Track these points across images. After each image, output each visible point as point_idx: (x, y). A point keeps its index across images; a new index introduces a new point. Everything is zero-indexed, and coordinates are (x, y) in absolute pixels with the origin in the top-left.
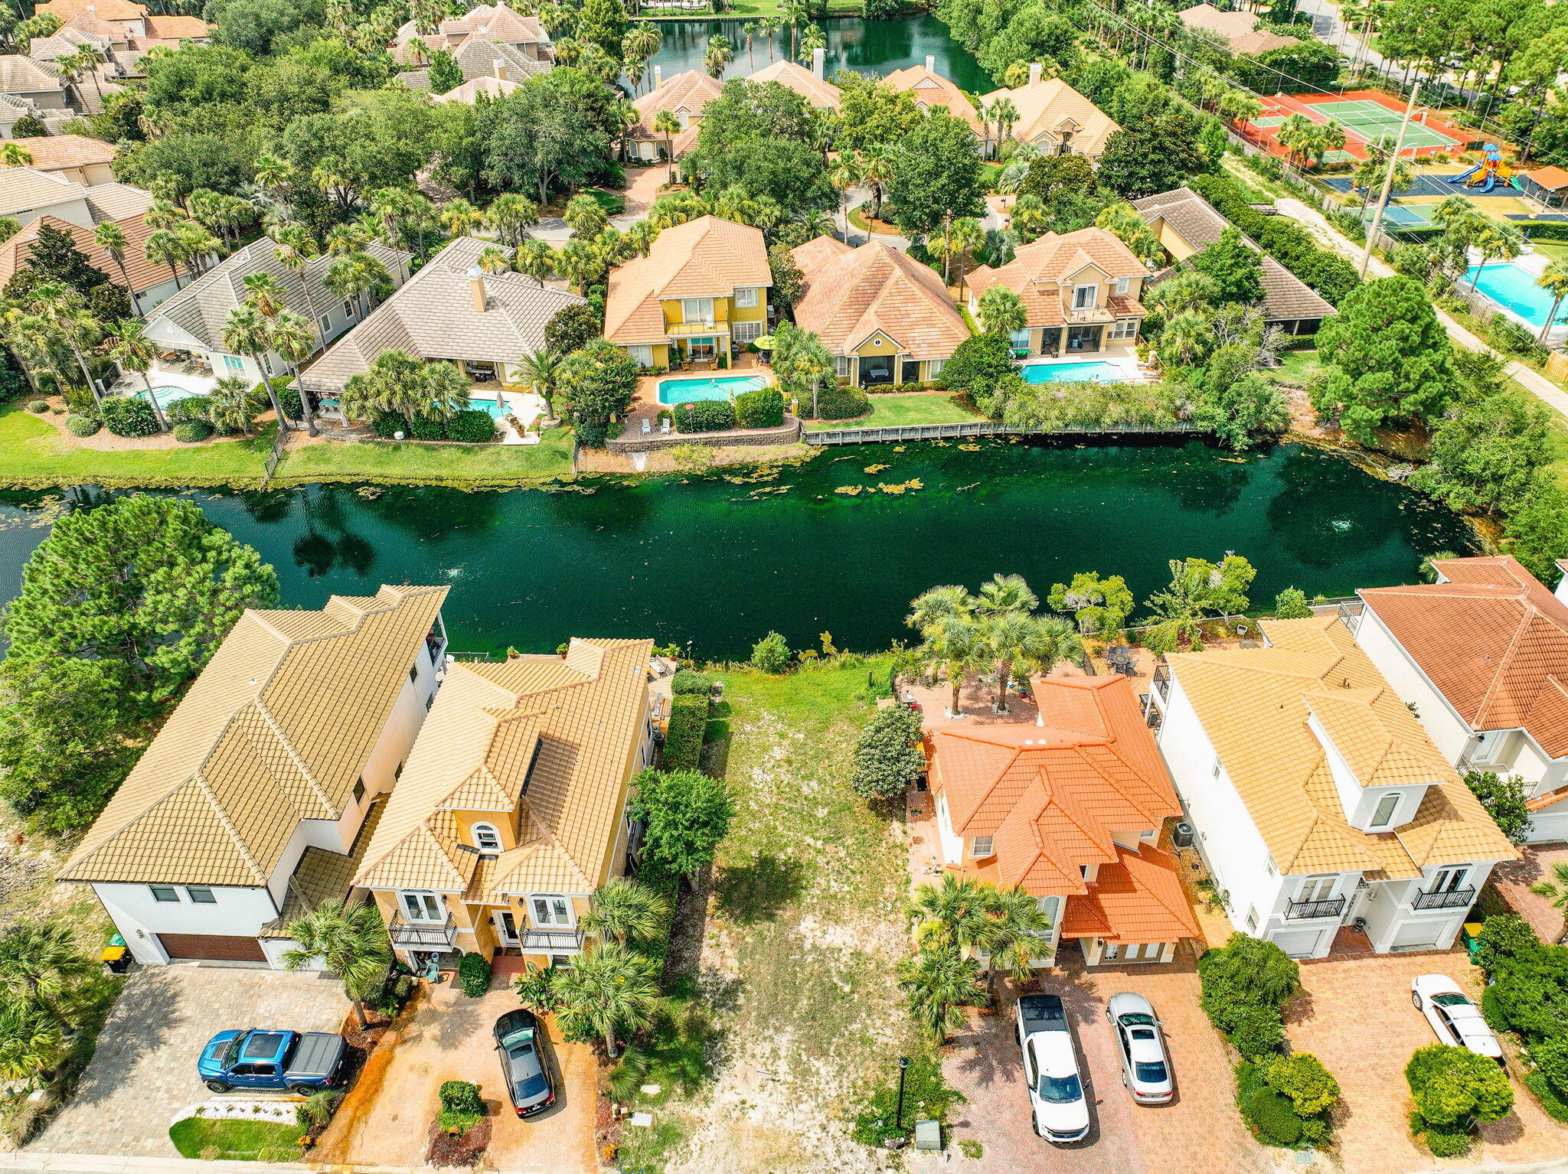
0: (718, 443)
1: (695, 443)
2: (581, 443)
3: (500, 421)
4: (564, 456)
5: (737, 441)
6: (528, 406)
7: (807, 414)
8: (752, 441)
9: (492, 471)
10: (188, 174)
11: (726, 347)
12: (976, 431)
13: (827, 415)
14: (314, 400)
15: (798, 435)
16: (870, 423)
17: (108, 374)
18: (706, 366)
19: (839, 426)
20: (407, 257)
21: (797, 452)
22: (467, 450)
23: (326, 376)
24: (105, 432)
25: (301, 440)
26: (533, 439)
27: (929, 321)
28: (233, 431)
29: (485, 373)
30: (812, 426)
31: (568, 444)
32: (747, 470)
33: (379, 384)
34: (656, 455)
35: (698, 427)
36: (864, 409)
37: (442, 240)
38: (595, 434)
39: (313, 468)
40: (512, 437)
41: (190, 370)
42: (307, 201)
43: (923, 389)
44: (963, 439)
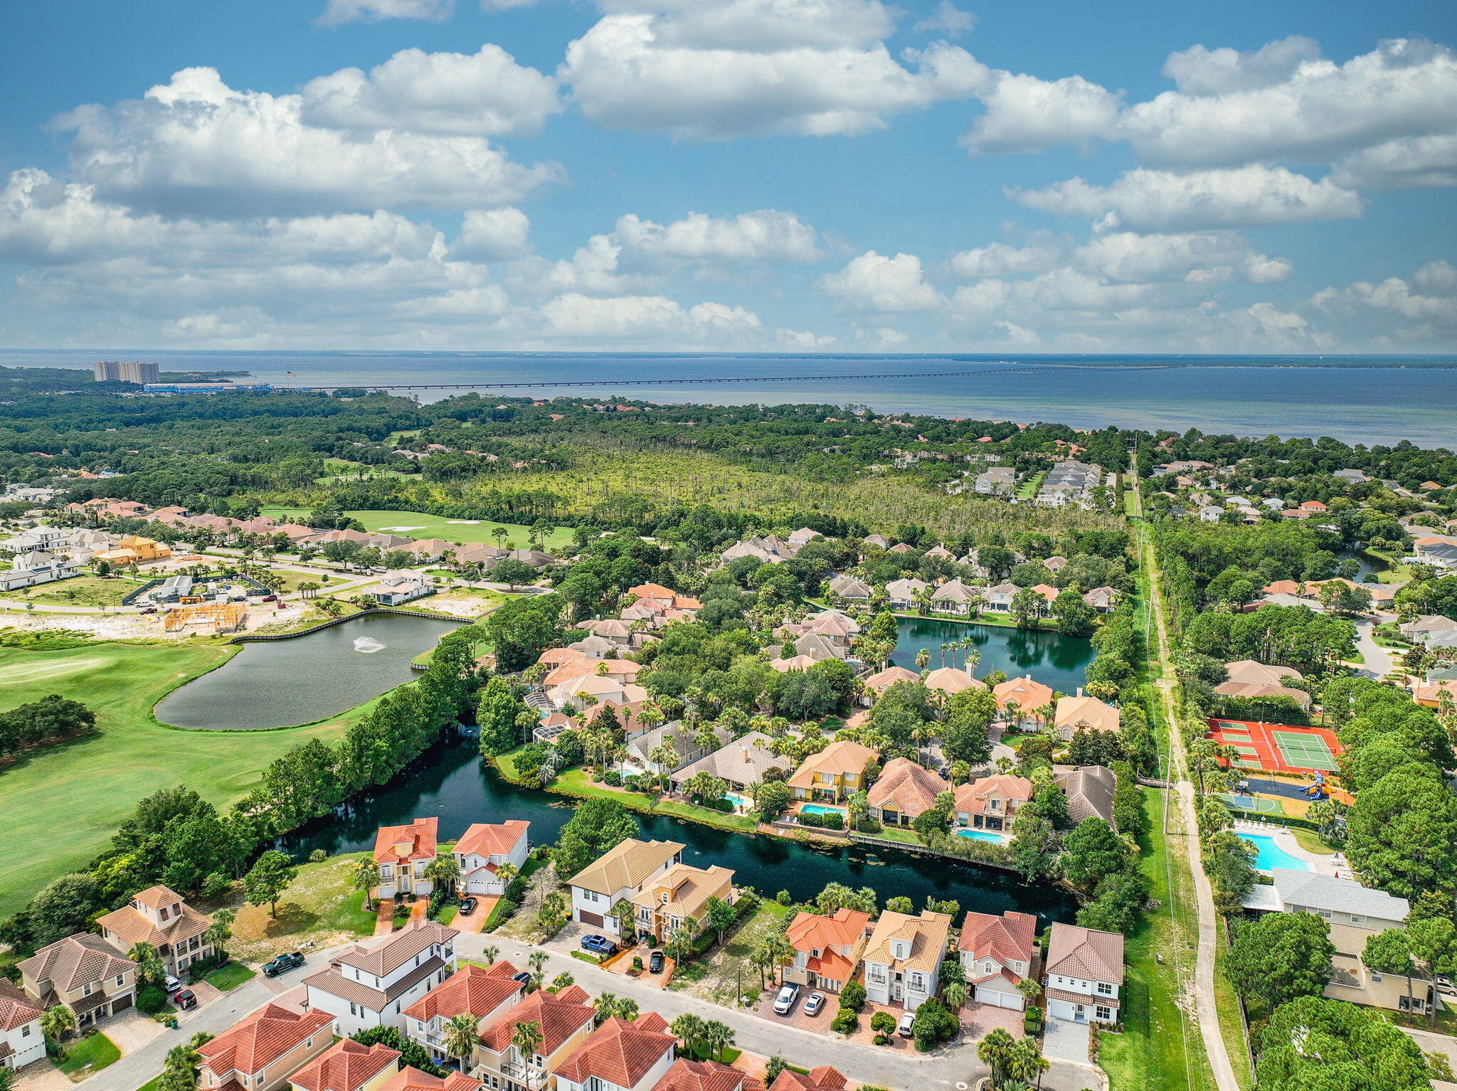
0: (813, 831)
1: (804, 829)
2: (762, 820)
3: (736, 805)
4: (754, 824)
5: (821, 832)
6: (748, 802)
7: (853, 828)
8: (826, 833)
9: (726, 824)
10: (662, 687)
11: (837, 796)
12: (921, 850)
13: (861, 830)
14: (675, 784)
15: (846, 836)
16: (877, 837)
17: (610, 762)
18: (827, 802)
19: (864, 836)
20: (733, 734)
21: (843, 841)
22: (720, 814)
23: (680, 777)
24: (603, 782)
25: (665, 799)
26: (745, 815)
27: (916, 800)
28: (644, 790)
29: (739, 788)
30: (853, 833)
31: (756, 820)
32: (819, 844)
33: (696, 782)
34: (788, 831)
35: (806, 823)
36: (879, 831)
37: (748, 731)
38: (767, 819)
39: (666, 810)
40: (738, 813)
41: (637, 765)
42: (702, 704)
43: (909, 829)
44: (916, 853)
